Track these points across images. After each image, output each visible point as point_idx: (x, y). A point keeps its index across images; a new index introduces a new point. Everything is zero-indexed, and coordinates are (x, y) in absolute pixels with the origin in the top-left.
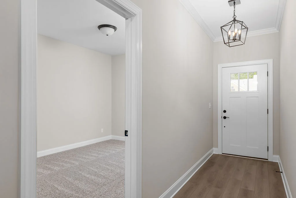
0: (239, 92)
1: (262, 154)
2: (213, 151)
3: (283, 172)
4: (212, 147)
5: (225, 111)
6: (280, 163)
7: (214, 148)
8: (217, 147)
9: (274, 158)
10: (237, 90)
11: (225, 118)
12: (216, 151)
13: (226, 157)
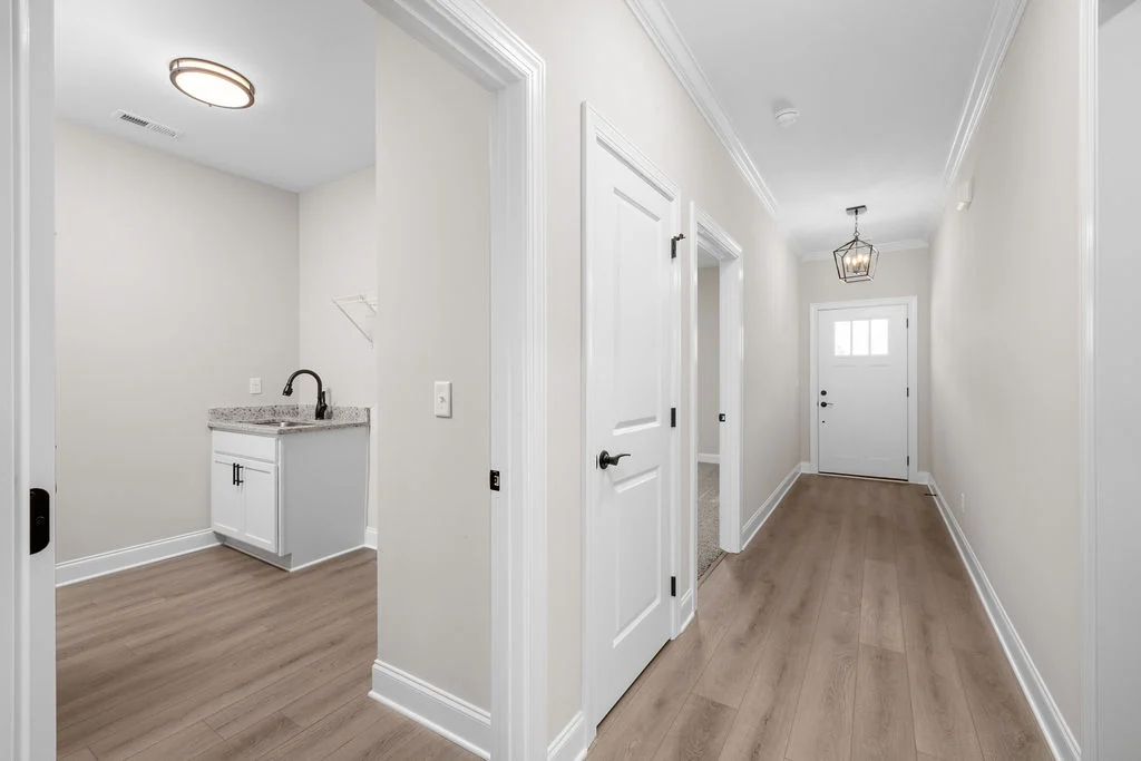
0: (852, 357)
1: (896, 470)
2: (799, 468)
3: (939, 493)
4: (798, 459)
5: (824, 393)
6: (932, 487)
7: (802, 463)
8: (809, 460)
9: (921, 478)
10: (847, 353)
11: (824, 405)
12: (807, 468)
13: (826, 478)
